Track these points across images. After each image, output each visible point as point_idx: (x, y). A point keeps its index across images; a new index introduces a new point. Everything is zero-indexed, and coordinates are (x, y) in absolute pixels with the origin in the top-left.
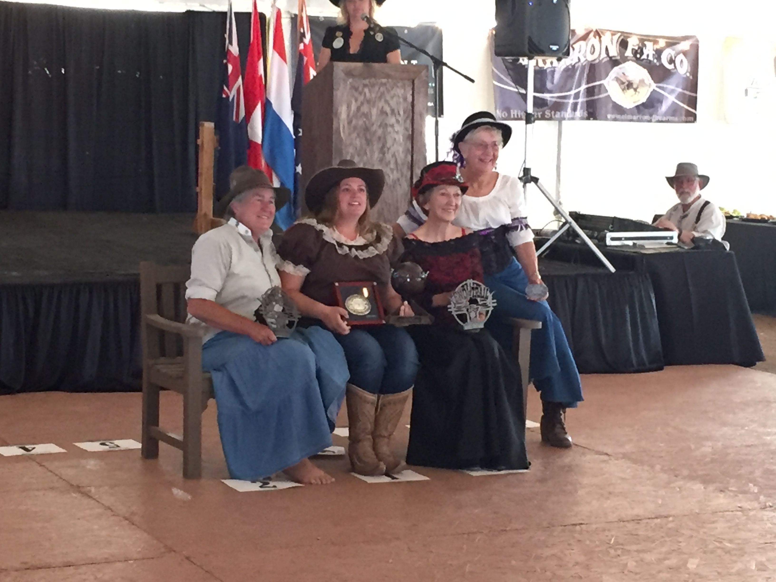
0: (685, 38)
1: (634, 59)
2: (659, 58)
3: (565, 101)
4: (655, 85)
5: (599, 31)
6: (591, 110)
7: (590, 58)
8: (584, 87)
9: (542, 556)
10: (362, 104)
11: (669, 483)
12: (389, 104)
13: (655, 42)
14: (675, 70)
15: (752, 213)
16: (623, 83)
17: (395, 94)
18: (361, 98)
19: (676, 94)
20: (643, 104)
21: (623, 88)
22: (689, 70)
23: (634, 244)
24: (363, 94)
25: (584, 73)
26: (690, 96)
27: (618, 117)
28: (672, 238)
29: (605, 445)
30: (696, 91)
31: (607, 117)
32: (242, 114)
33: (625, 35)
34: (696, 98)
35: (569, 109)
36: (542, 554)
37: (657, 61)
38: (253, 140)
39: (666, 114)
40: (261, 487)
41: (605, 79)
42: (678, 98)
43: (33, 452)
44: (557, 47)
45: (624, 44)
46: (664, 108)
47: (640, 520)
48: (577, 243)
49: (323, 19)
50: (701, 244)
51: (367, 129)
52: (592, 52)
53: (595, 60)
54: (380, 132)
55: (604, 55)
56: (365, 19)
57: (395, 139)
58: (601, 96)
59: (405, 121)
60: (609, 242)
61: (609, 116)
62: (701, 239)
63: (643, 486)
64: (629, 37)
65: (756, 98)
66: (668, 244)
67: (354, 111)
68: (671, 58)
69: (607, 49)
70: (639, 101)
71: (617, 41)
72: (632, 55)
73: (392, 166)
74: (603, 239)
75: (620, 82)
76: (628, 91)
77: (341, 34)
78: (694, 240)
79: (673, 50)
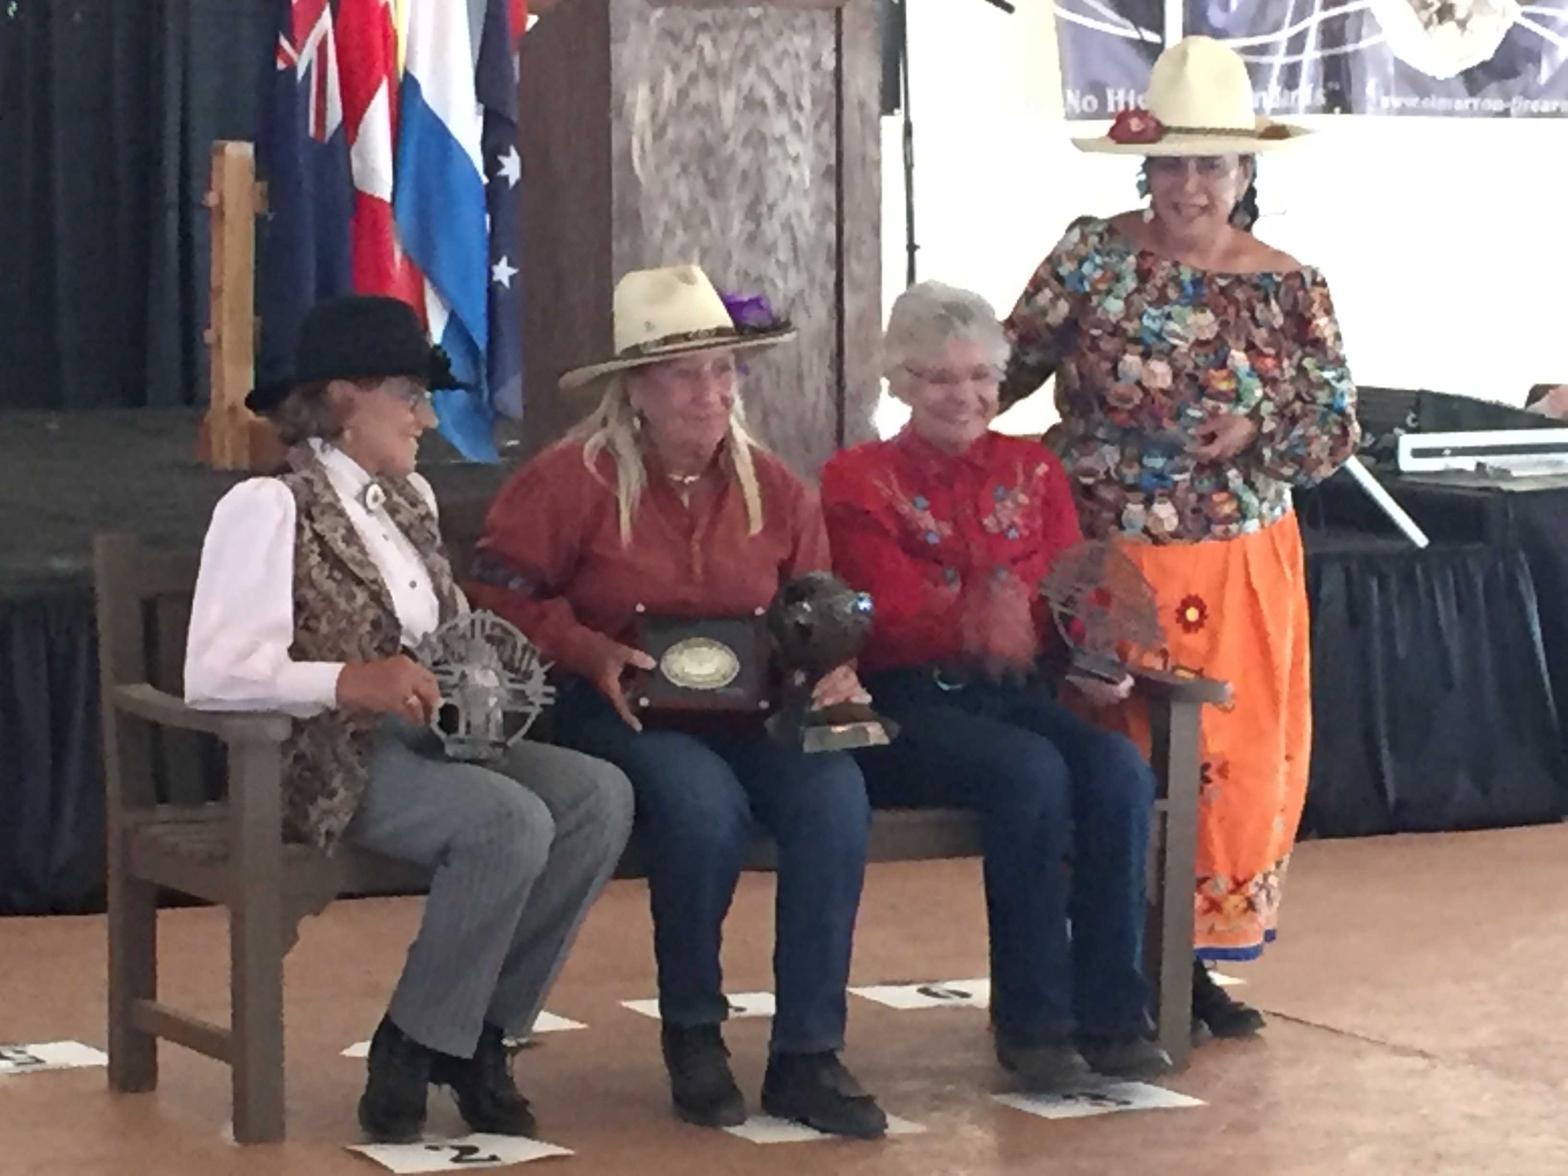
3: (1265, 60)
4: (1522, 9)
6: (1335, 86)
8: (1313, 21)
10: (693, 79)
12: (770, 81)
17: (785, 52)
18: (690, 65)
20: (1483, 65)
21: (1427, 18)
23: (1480, 466)
24: (695, 51)
27: (1413, 101)
29: (1417, 1029)
31: (1380, 103)
32: (335, 114)
35: (1275, 88)
38: (369, 191)
39: (1549, 93)
40: (456, 1160)
46: (1545, 73)
51: (707, 151)
54: (745, 159)
57: (789, 179)
58: (1363, 44)
59: (817, 126)
60: (1407, 463)
61: (1386, 102)
63: (1529, 1136)
67: (670, 102)
70: (1471, 56)
73: (783, 254)
74: (1392, 453)
76: (1440, 27)
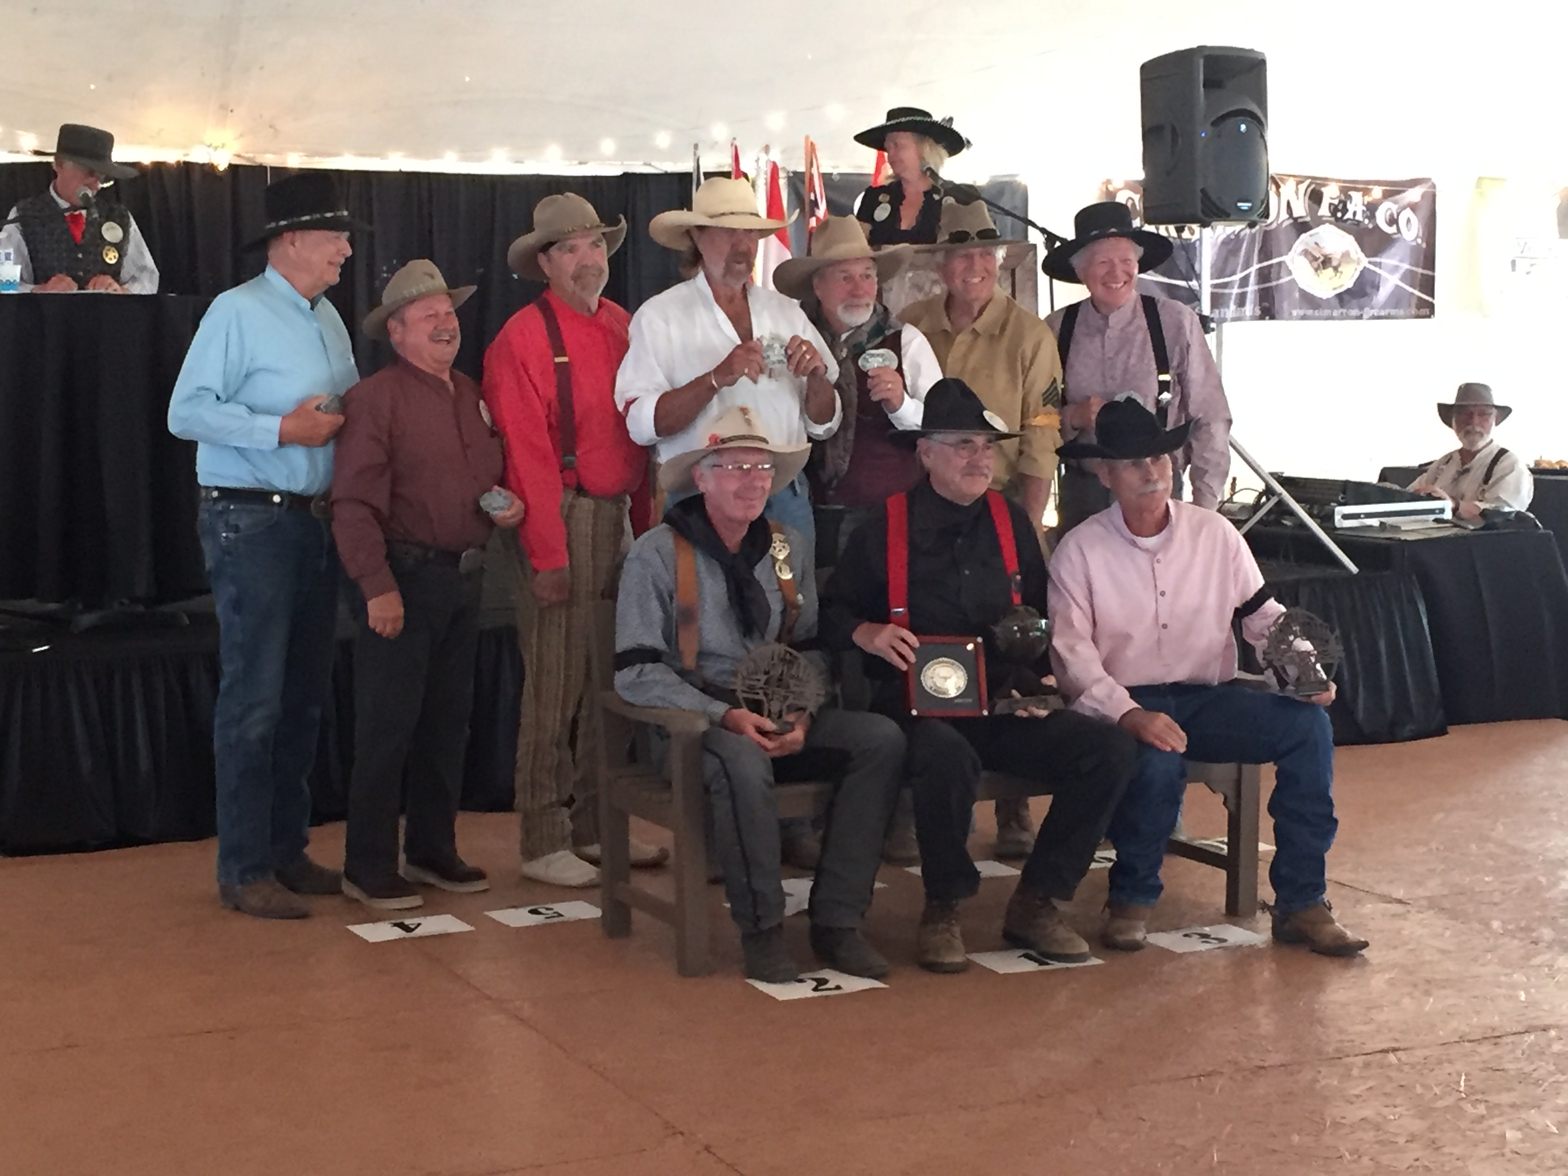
0: (1414, 183)
1: (1333, 219)
2: (1372, 217)
3: (1227, 291)
4: (1367, 260)
5: (1276, 177)
6: (1266, 304)
8: (1255, 267)
9: (1343, 1121)
11: (1527, 957)
13: (1366, 192)
14: (1399, 235)
15: (1543, 459)
16: (1316, 259)
19: (1402, 271)
20: (1348, 291)
21: (1316, 266)
22: (1421, 234)
23: (1382, 523)
25: (1254, 247)
26: (1423, 275)
27: (1310, 312)
28: (1442, 511)
29: (1391, 882)
30: (1433, 269)
31: (1291, 314)
33: (1318, 182)
34: (1433, 278)
35: (1232, 307)
36: (1344, 1118)
37: (1370, 222)
39: (1384, 307)
40: (815, 989)
41: (1287, 254)
42: (1403, 279)
43: (418, 932)
44: (1249, 205)
45: (1315, 197)
46: (1384, 293)
47: (1499, 1037)
48: (1286, 525)
49: (838, 178)
50: (1498, 520)
53: (1272, 224)
55: (1284, 215)
56: (928, 173)
58: (1282, 281)
60: (1339, 522)
61: (1295, 313)
62: (1497, 512)
63: (1482, 965)
64: (1324, 185)
65: (1528, 273)
66: (1437, 521)
68: (1392, 215)
69: (1288, 204)
70: (1341, 286)
71: (1305, 195)
72: (1329, 215)
74: (1331, 516)
75: (1311, 258)
76: (1324, 271)
77: (888, 198)
78: (1484, 514)
79: (1395, 202)
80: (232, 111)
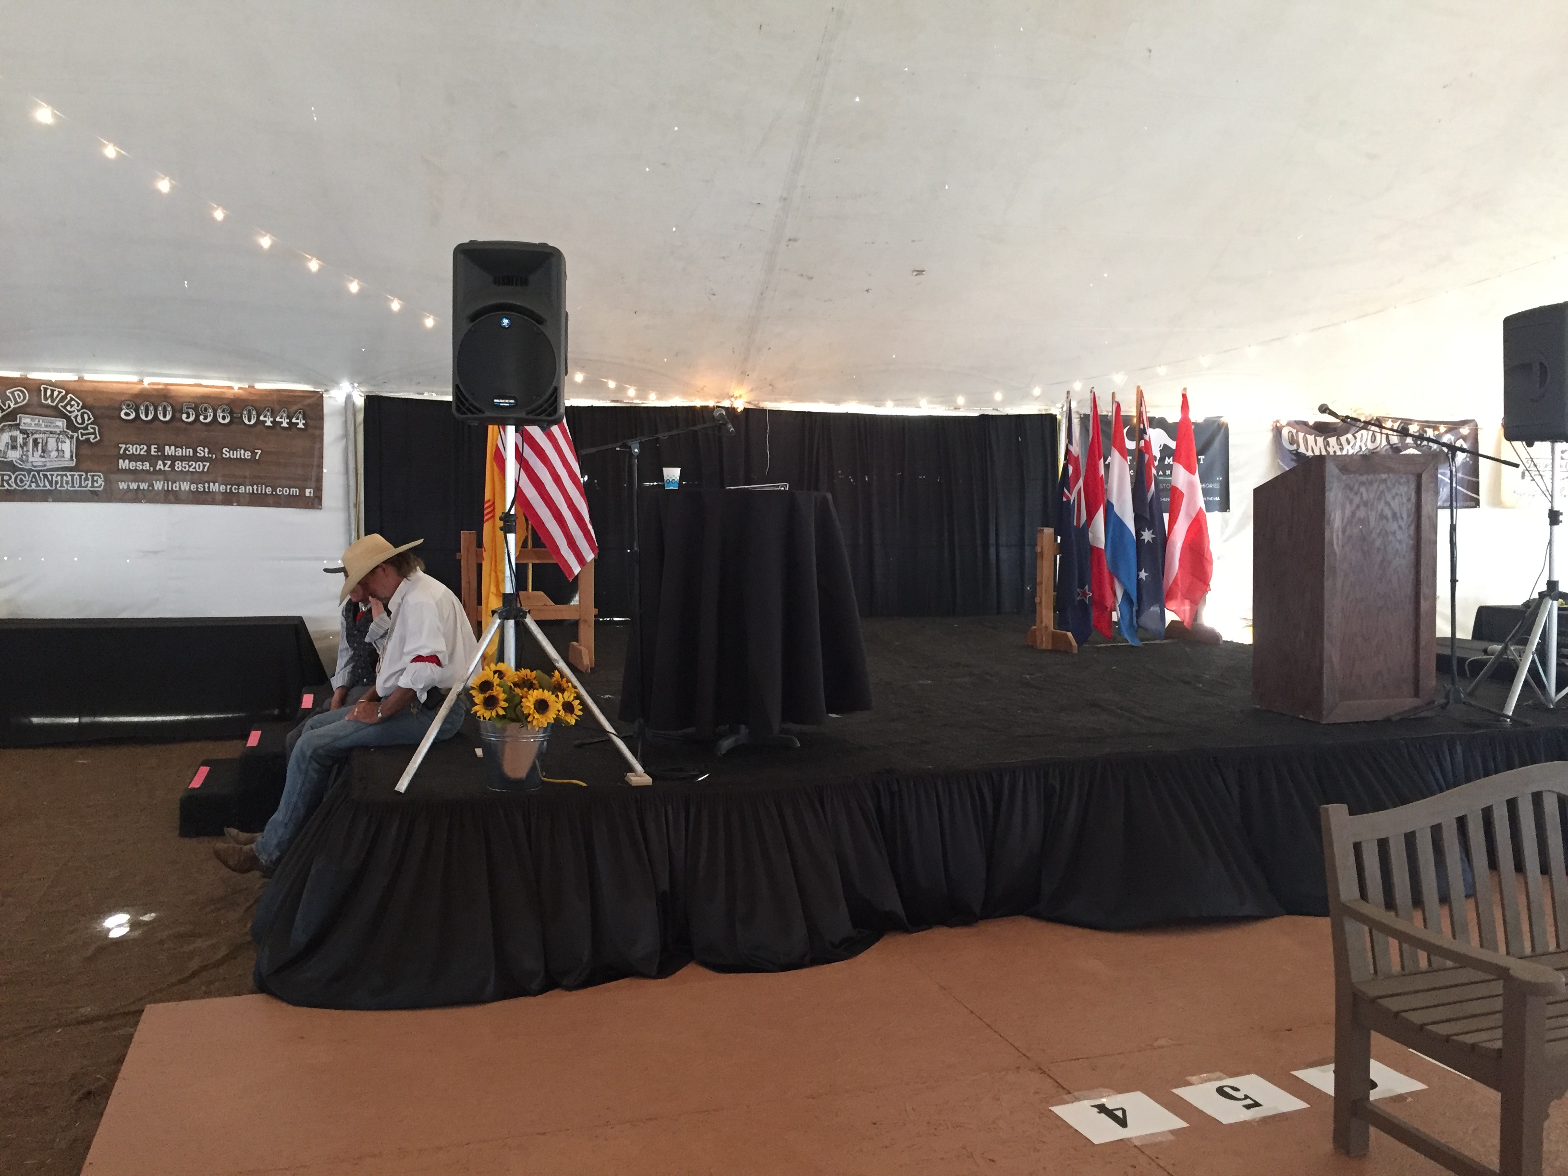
0: (1464, 423)
1: (1415, 445)
7: (1370, 446)
10: (1358, 507)
12: (1390, 506)
13: (1436, 428)
17: (1396, 494)
18: (1357, 500)
24: (1359, 494)
26: (1469, 480)
30: (1477, 476)
33: (1406, 422)
34: (1477, 482)
38: (1096, 545)
39: (1447, 500)
42: (1458, 483)
45: (1404, 431)
51: (1363, 539)
52: (1373, 440)
53: (1376, 448)
54: (1379, 542)
55: (1384, 443)
57: (1397, 550)
59: (1409, 525)
64: (1411, 424)
67: (1349, 517)
69: (1387, 437)
71: (1398, 429)
72: (1413, 442)
79: (1454, 435)
80: (748, 375)
